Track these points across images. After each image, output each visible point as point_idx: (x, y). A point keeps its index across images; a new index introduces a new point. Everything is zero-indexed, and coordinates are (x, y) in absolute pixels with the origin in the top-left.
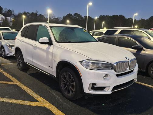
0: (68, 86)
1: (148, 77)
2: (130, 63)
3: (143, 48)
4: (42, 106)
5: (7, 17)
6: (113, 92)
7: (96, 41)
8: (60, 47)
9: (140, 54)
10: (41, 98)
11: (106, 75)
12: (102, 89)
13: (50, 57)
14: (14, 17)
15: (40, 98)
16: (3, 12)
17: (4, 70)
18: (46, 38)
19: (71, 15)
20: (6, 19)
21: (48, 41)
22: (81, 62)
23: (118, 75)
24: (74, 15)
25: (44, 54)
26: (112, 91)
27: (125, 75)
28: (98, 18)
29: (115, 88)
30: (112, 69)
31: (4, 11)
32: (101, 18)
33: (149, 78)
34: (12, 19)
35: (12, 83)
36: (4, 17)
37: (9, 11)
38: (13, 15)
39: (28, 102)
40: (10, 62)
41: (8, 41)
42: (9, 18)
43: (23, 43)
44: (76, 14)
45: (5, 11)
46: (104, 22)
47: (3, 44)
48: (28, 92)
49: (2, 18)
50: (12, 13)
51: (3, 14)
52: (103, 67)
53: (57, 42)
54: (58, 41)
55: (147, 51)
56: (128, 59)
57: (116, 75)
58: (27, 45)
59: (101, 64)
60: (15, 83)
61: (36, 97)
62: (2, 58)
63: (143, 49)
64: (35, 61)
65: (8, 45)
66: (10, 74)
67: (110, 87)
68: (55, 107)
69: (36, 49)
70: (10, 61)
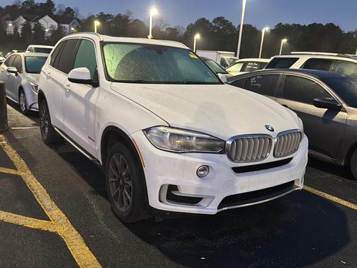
0: (122, 187)
1: (350, 179)
2: (275, 141)
3: (344, 105)
4: (50, 230)
5: (63, 25)
6: (221, 210)
7: (217, 81)
8: (113, 92)
9: (334, 120)
10: (58, 211)
11: (206, 168)
12: (194, 201)
13: (92, 116)
14: (78, 24)
15: (54, 212)
16: (55, 13)
17: (12, 140)
18: (85, 70)
19: (207, 22)
20: (60, 27)
21: (88, 77)
22: (147, 131)
23: (237, 170)
24: (214, 21)
25: (81, 108)
26: (218, 208)
27: (261, 171)
28: (272, 31)
29: (227, 201)
30: (220, 153)
31: (58, 9)
32: (280, 31)
33: (351, 181)
34: (73, 29)
35: (12, 172)
36: (55, 24)
37: (69, 10)
38: (74, 21)
39: (24, 217)
40: (34, 125)
41: (33, 76)
42: (67, 26)
43: (50, 81)
44: (219, 19)
45: (60, 11)
46: (284, 41)
47: (24, 82)
48: (35, 196)
49: (52, 26)
50: (75, 14)
51: (55, 18)
52: (200, 148)
53: (109, 78)
54: (113, 77)
55: (351, 112)
56: (273, 130)
57: (232, 168)
58: (55, 84)
59: (194, 139)
60: (18, 173)
61: (46, 209)
62: (21, 114)
63: (341, 107)
64: (66, 124)
65: (32, 86)
66: (18, 152)
67: (214, 197)
68: (79, 236)
69: (69, 95)
70: (34, 123)
